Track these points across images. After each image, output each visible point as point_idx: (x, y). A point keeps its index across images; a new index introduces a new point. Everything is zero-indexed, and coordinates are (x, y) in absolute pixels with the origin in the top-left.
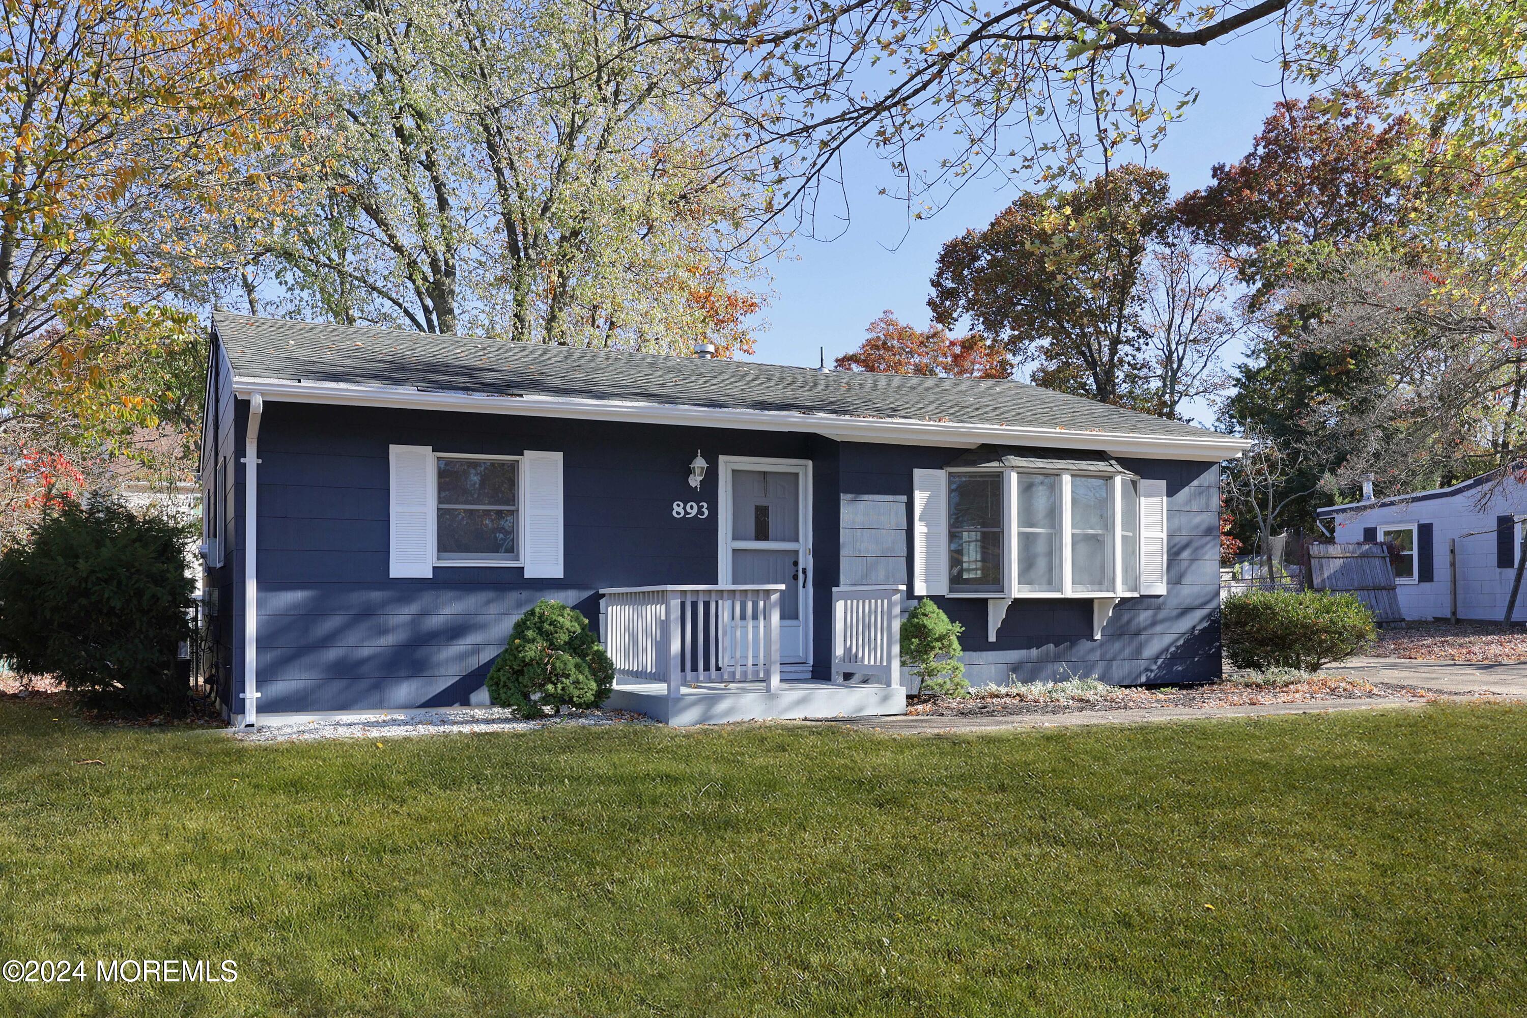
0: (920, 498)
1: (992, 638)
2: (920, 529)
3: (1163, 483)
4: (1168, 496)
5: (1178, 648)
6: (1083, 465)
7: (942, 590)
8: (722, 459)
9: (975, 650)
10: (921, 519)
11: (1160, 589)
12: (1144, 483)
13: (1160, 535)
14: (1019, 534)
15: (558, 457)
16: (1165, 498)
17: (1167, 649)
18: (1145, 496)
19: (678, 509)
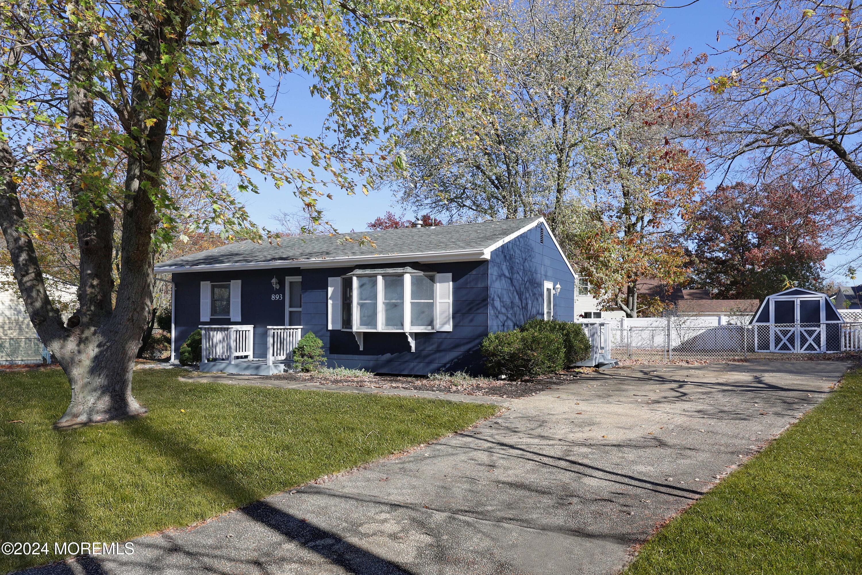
0: (330, 290)
1: (361, 349)
2: (330, 302)
3: (450, 275)
4: (453, 281)
5: (459, 360)
6: (390, 271)
7: (339, 327)
8: (286, 277)
9: (353, 354)
10: (330, 298)
11: (449, 328)
12: (438, 276)
13: (447, 300)
14: (358, 304)
15: (240, 282)
16: (451, 283)
17: (452, 360)
18: (439, 282)
19: (273, 297)
